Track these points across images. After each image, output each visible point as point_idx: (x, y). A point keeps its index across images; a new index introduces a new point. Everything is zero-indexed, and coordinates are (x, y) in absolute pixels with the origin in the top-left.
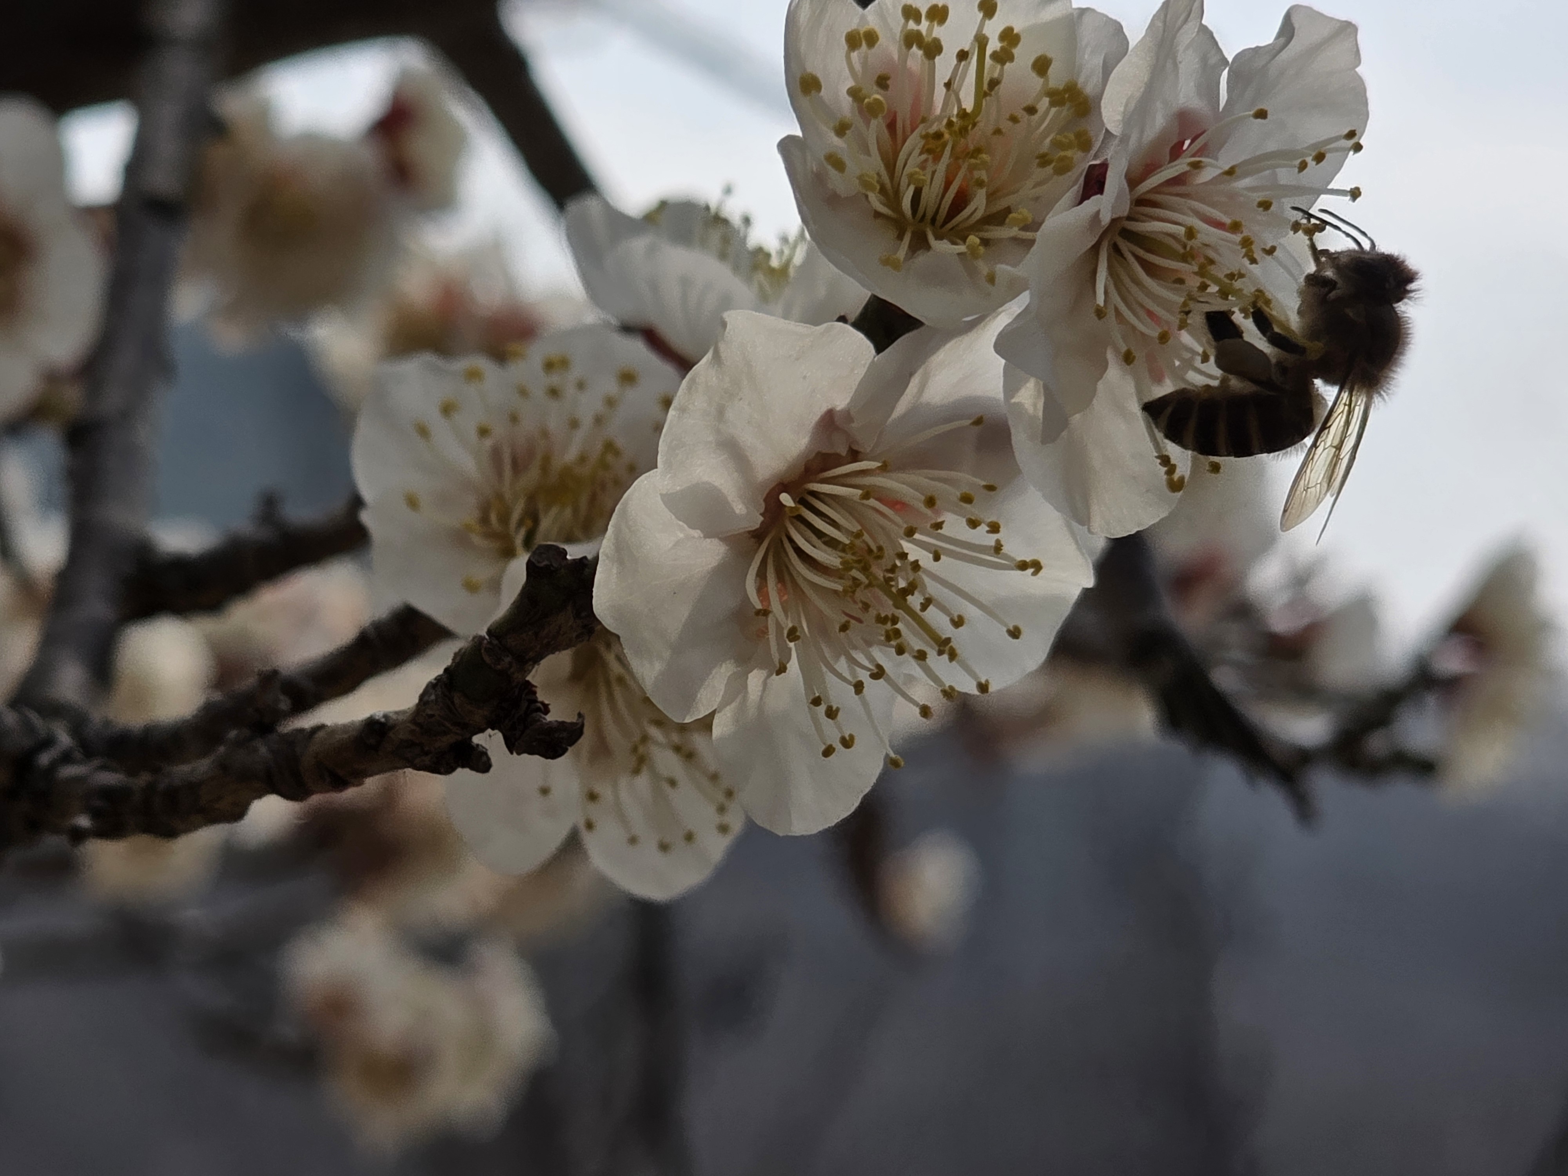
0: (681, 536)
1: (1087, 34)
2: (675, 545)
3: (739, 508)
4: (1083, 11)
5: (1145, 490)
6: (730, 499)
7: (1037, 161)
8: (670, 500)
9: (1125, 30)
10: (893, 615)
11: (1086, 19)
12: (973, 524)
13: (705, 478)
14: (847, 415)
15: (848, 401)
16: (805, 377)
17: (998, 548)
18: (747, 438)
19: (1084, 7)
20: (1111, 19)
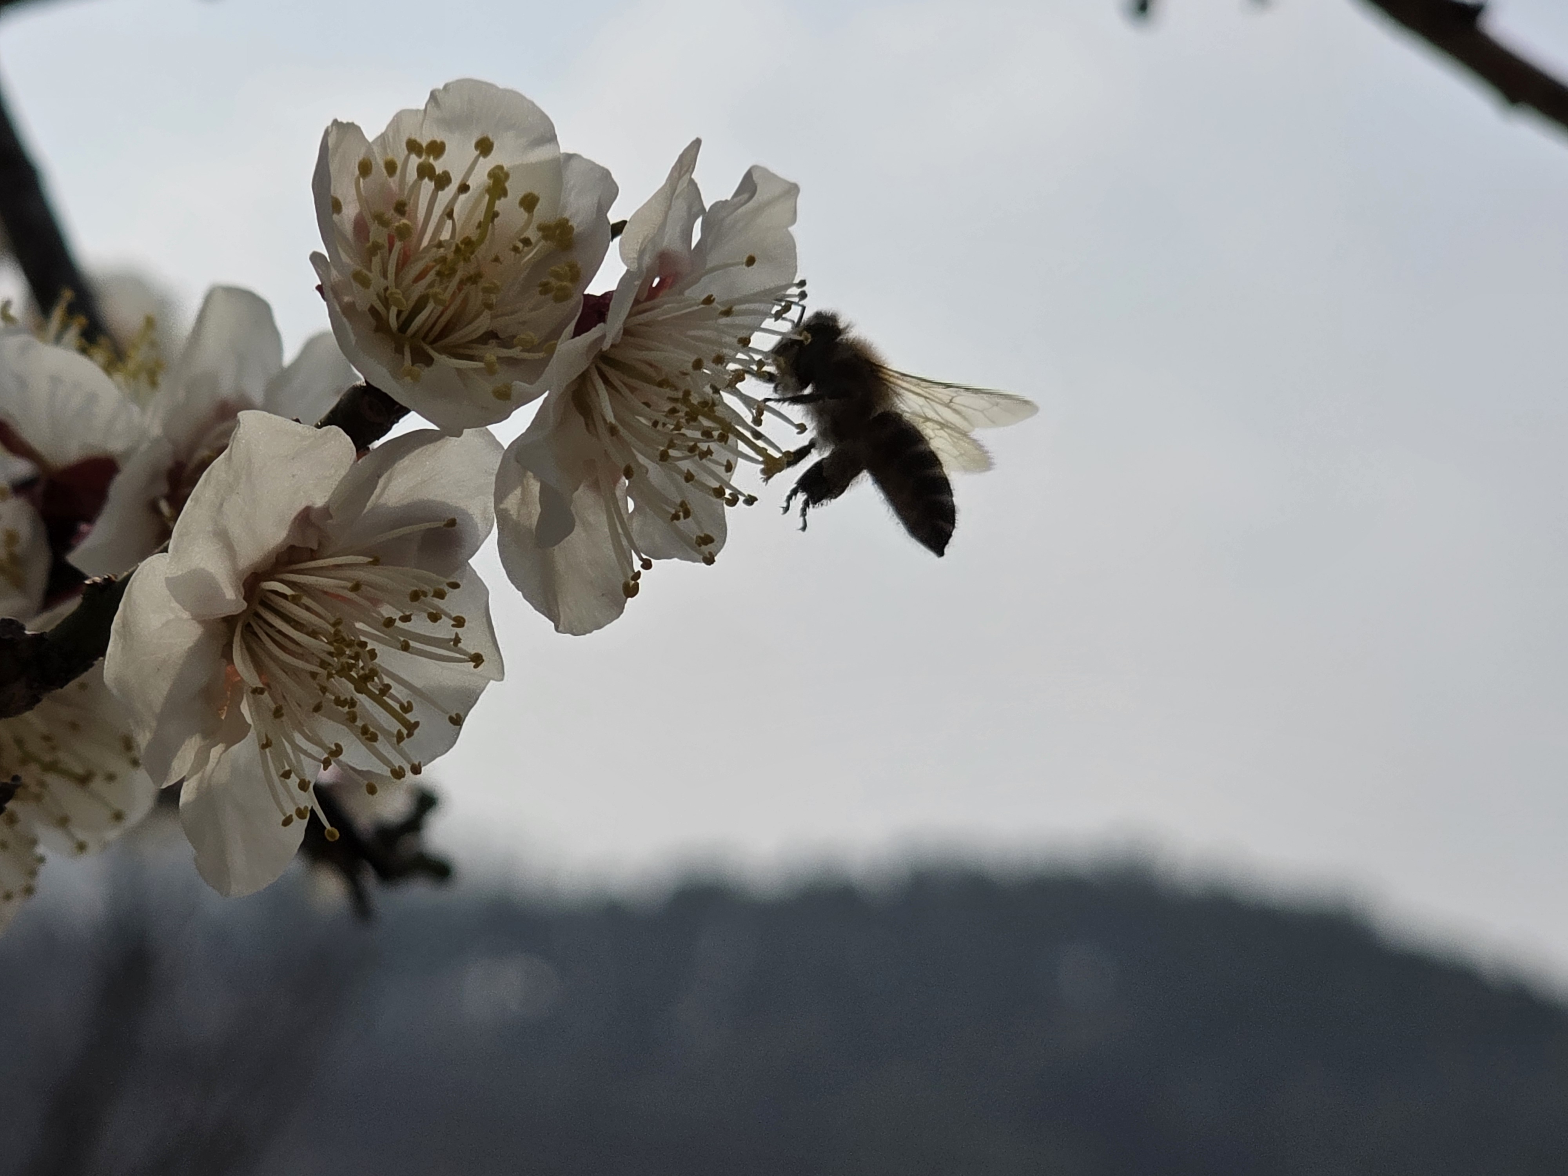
0: (172, 616)
1: (573, 177)
2: (163, 625)
3: (230, 594)
4: (570, 157)
5: (601, 594)
6: (222, 585)
7: (540, 288)
8: (172, 583)
9: (613, 176)
10: (352, 699)
11: (574, 163)
12: (434, 617)
13: (202, 566)
14: (326, 511)
15: (327, 499)
16: (293, 476)
17: (457, 640)
18: (236, 530)
19: (571, 152)
20: (598, 166)
